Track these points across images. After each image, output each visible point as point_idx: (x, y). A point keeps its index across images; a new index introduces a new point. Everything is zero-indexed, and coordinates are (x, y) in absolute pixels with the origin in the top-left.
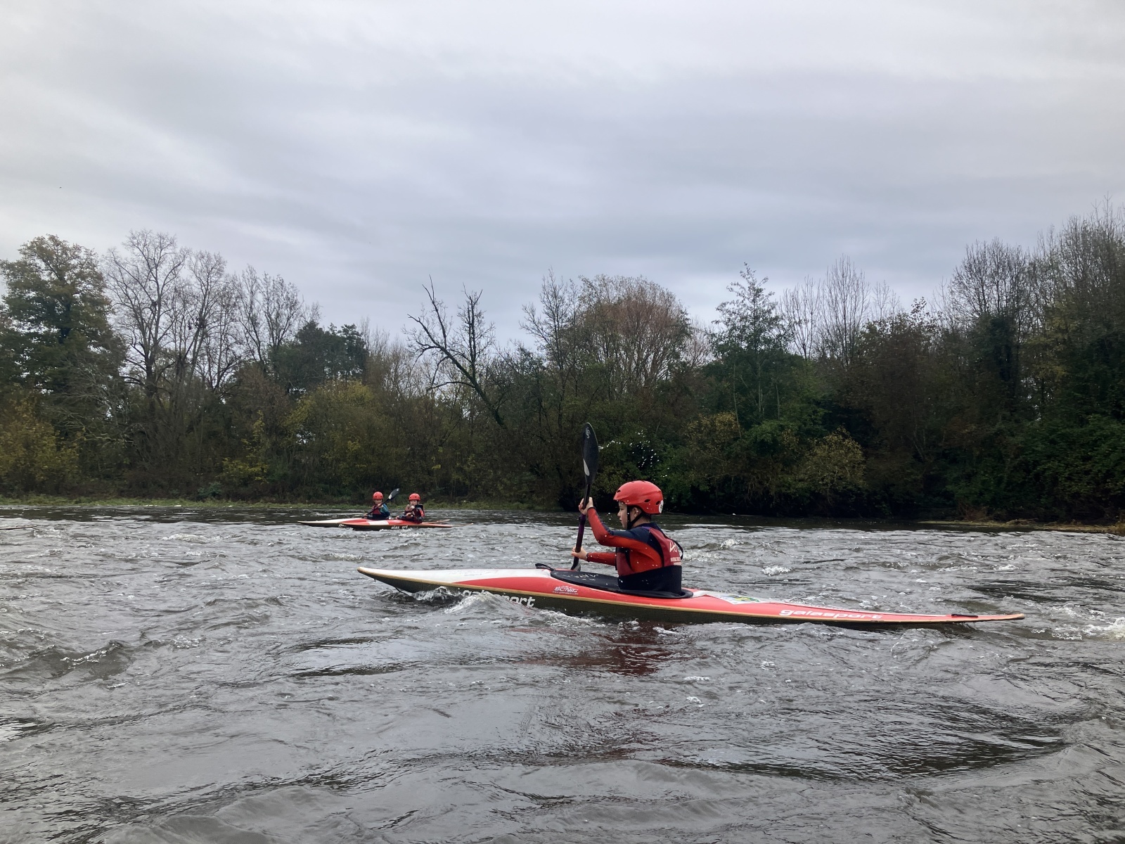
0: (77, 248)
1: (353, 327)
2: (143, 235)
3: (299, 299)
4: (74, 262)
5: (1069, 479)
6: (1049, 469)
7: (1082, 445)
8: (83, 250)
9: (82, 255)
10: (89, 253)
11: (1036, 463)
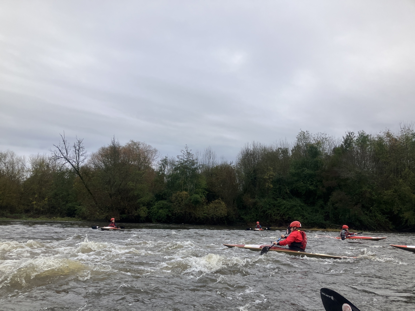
5: (274, 215)
6: (269, 212)
7: (277, 206)
11: (266, 211)
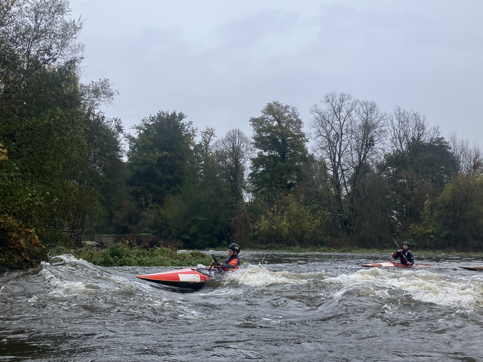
0: (287, 107)
1: (442, 138)
2: (332, 95)
3: (426, 124)
4: (286, 114)
8: (291, 108)
9: (290, 111)
10: (293, 109)
